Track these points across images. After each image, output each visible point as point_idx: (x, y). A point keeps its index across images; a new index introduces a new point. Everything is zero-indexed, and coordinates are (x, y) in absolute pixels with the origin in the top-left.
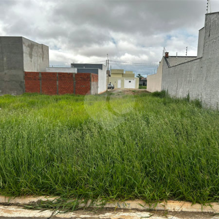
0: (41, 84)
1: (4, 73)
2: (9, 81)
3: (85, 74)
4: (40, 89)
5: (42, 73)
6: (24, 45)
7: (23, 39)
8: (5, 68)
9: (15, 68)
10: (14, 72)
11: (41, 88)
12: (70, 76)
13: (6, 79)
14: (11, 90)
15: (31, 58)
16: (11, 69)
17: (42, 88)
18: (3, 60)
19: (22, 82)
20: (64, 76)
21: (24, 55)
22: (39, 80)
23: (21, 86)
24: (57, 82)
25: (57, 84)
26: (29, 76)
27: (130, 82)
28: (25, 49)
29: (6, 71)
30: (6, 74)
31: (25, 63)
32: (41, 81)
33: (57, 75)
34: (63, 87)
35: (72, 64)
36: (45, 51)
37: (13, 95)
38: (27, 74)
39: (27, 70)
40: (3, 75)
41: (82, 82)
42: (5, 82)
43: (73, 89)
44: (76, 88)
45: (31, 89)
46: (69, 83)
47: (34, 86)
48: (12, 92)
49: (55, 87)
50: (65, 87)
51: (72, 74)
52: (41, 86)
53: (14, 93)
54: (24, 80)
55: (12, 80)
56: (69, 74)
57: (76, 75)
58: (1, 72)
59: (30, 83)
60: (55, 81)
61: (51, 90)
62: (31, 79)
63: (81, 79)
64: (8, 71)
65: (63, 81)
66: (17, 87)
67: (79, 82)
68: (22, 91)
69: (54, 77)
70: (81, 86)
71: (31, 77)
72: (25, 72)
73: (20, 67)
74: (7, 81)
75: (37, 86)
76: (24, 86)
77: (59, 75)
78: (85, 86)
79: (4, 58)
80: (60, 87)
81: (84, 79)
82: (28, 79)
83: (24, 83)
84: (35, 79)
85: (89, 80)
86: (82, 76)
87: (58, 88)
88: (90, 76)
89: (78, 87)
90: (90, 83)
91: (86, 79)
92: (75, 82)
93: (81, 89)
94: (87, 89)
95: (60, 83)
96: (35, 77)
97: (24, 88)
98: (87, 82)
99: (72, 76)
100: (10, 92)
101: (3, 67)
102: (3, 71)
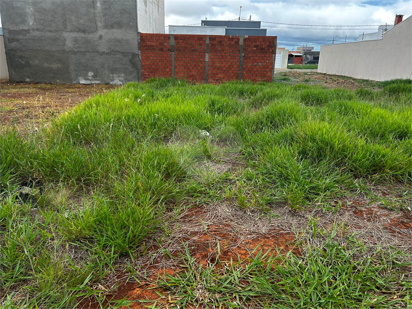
0: (173, 59)
1: (97, 36)
2: (108, 54)
3: (264, 38)
4: (171, 70)
5: (176, 37)
8: (99, 24)
9: (119, 25)
10: (117, 33)
11: (173, 68)
12: (233, 43)
13: (103, 48)
14: (114, 70)
15: (146, 4)
16: (112, 27)
17: (175, 67)
18: (94, 7)
19: (134, 55)
20: (220, 42)
22: (170, 50)
23: (134, 65)
24: (207, 56)
25: (207, 60)
26: (149, 43)
29: (102, 32)
30: (101, 37)
31: (139, 13)
32: (173, 53)
33: (208, 42)
34: (218, 65)
37: (117, 82)
38: (144, 38)
39: (142, 29)
40: (96, 39)
41: (256, 56)
42: (101, 55)
43: (237, 69)
44: (244, 69)
45: (154, 69)
46: (230, 57)
47: (160, 64)
48: (115, 75)
49: (201, 65)
50: (223, 65)
51: (238, 40)
52: (173, 63)
53: (119, 77)
54: (140, 52)
55: (115, 51)
56: (232, 39)
57: (245, 40)
58: (92, 32)
59: (151, 58)
60: (201, 54)
61: (194, 73)
62: (154, 49)
63: (255, 49)
64: (105, 31)
65: (218, 54)
66: (125, 64)
67: (250, 55)
68: (135, 74)
69: (201, 45)
70: (255, 64)
71: (153, 44)
72: (142, 35)
73: (131, 23)
74: (104, 52)
75: (166, 64)
76: (140, 64)
77: (210, 40)
78: (262, 65)
79: (97, 3)
80: (212, 66)
81: (262, 49)
82: (146, 50)
83: (140, 57)
84: (161, 50)
85: (271, 50)
86: (258, 43)
87: (207, 68)
88: (274, 43)
89: (247, 66)
90: (272, 57)
91: (266, 49)
92: (243, 54)
93: (255, 69)
94: (265, 71)
95: (213, 57)
96: (162, 44)
97: (139, 67)
98: (267, 55)
99: (237, 42)
100: (112, 75)
101: (96, 23)
102: (95, 31)
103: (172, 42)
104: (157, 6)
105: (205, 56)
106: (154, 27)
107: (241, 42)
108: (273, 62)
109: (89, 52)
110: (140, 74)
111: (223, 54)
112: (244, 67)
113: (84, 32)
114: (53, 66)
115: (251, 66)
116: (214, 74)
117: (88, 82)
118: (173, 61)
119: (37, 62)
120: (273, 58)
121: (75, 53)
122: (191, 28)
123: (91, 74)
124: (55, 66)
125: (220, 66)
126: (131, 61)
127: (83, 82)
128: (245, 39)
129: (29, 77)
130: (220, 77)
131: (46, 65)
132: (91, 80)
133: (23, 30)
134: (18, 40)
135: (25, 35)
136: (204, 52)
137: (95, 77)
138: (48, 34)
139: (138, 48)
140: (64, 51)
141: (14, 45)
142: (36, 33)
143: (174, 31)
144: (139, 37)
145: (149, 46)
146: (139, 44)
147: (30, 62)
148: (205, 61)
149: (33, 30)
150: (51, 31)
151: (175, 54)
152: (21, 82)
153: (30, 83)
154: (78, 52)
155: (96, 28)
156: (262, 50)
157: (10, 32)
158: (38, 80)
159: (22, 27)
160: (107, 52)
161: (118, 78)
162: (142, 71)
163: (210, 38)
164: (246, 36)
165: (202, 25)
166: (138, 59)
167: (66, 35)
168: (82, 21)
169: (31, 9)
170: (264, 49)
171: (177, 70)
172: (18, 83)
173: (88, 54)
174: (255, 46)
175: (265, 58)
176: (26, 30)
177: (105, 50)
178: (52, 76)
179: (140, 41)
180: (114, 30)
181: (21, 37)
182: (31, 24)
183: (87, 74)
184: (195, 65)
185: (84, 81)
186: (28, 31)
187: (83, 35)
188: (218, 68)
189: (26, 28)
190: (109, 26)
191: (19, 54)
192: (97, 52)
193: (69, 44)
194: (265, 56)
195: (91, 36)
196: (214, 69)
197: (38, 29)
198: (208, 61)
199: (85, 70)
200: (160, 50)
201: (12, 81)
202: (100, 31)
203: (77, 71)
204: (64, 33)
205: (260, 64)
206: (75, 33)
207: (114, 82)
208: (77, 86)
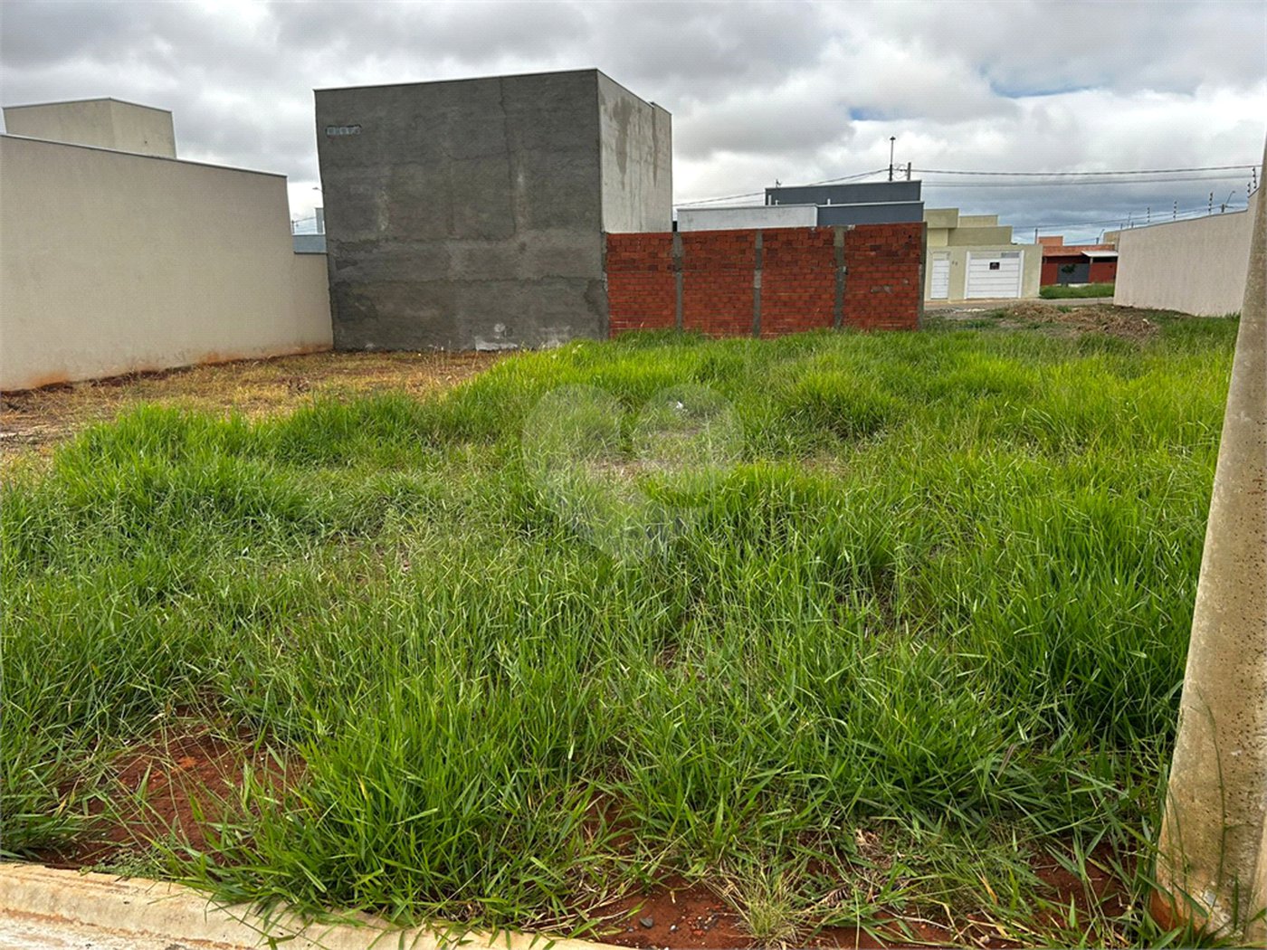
0: (678, 287)
1: (515, 245)
2: (538, 283)
3: (895, 229)
4: (674, 313)
5: (688, 238)
6: (602, 108)
7: (600, 80)
8: (521, 220)
9: (564, 220)
10: (559, 238)
11: (679, 307)
12: (818, 243)
13: (526, 271)
14: (548, 319)
15: (623, 169)
16: (548, 224)
17: (685, 305)
18: (512, 185)
19: (593, 283)
20: (788, 243)
21: (604, 154)
22: (672, 268)
23: (592, 304)
24: (758, 275)
25: (757, 285)
26: (625, 255)
27: (995, 266)
28: (608, 129)
29: (524, 237)
30: (523, 247)
31: (604, 190)
32: (679, 275)
33: (759, 244)
34: (784, 295)
36: (661, 136)
37: (555, 342)
38: (615, 244)
39: (613, 226)
40: (512, 252)
41: (877, 271)
42: (522, 286)
43: (832, 303)
44: (847, 302)
45: (636, 313)
46: (812, 276)
47: (649, 299)
48: (551, 329)
49: (743, 298)
50: (795, 296)
51: (832, 235)
52: (679, 297)
53: (558, 333)
54: (605, 275)
55: (553, 277)
56: (817, 234)
57: (848, 235)
58: (505, 238)
59: (631, 287)
60: (745, 272)
61: (727, 317)
62: (638, 268)
63: (873, 253)
64: (533, 233)
65: (784, 272)
66: (573, 305)
67: (861, 269)
68: (594, 325)
69: (743, 252)
70: (875, 289)
71: (636, 256)
72: (610, 238)
73: (587, 214)
74: (529, 279)
75: (662, 300)
76: (605, 301)
77: (764, 241)
78: (891, 290)
79: (517, 176)
80: (770, 298)
81: (891, 254)
82: (620, 270)
83: (606, 286)
84: (653, 268)
85: (913, 256)
86: (880, 241)
87: (758, 304)
88: (920, 238)
89: (855, 296)
90: (917, 270)
91: (899, 253)
92: (845, 268)
93: (874, 302)
94: (901, 305)
95: (771, 278)
96: (654, 255)
97: (604, 309)
98: (904, 267)
99: (830, 241)
100: (543, 329)
101: (514, 219)
102: (511, 236)
103: (678, 249)
104: (652, 167)
105: (753, 277)
106: (644, 214)
107: (839, 240)
108: (920, 281)
109: (497, 280)
110: (606, 324)
111: (796, 270)
112: (849, 296)
113: (488, 238)
114: (422, 314)
115: (865, 296)
116: (775, 317)
117: (493, 346)
118: (679, 291)
119: (390, 307)
120: (920, 273)
121: (468, 284)
122: (730, 212)
123: (499, 328)
124: (426, 314)
125: (790, 298)
126: (586, 296)
127: (482, 346)
128: (849, 232)
129: (372, 340)
130: (789, 323)
131: (409, 312)
132: (499, 342)
133: (366, 242)
134: (355, 263)
135: (371, 252)
136: (751, 268)
137: (507, 334)
138: (416, 246)
139: (601, 268)
140: (446, 281)
141: (347, 272)
142: (392, 247)
143: (690, 221)
144: (605, 243)
145: (625, 262)
146: (605, 257)
147: (377, 307)
148: (753, 289)
149: (387, 240)
150: (420, 241)
151: (684, 277)
152: (358, 351)
153: (374, 351)
154: (474, 281)
155: (515, 227)
157: (341, 246)
158: (392, 346)
159: (365, 235)
160: (536, 278)
161: (556, 336)
162: (608, 317)
163: (764, 236)
164: (851, 227)
165: (767, 203)
166: (601, 291)
167: (450, 246)
169: (386, 197)
170: (895, 254)
171: (687, 313)
172: (351, 351)
173: (494, 284)
174: (873, 248)
175: (897, 275)
176: (372, 242)
177: (531, 275)
178: (419, 334)
179: (605, 251)
180: (552, 231)
181: (361, 255)
182: (383, 227)
183: (491, 328)
184: (730, 298)
185: (485, 344)
186: (375, 243)
187: (485, 245)
188: (785, 304)
189: (373, 237)
190: (541, 223)
191: (356, 291)
192: (515, 279)
193: (457, 267)
194: (898, 271)
195: (502, 245)
196: (775, 305)
197: (395, 238)
198: (760, 289)
199: (487, 320)
200: (650, 268)
201: (339, 348)
202: (521, 236)
203: (471, 322)
204: (448, 242)
205: (887, 289)
206: (470, 241)
207: (549, 345)
208: (471, 354)
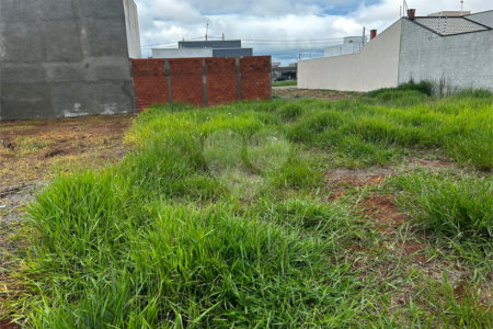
0: (169, 83)
1: (83, 64)
2: (97, 82)
3: (259, 59)
4: (167, 95)
5: (171, 61)
8: (85, 52)
9: (109, 52)
10: (107, 61)
11: (170, 92)
12: (229, 64)
13: (91, 77)
14: (103, 100)
15: (130, 29)
16: (100, 54)
17: (172, 92)
18: (79, 35)
19: (126, 82)
20: (217, 64)
21: (126, 21)
22: (165, 75)
23: (126, 92)
24: (204, 78)
25: (205, 82)
26: (141, 69)
29: (88, 60)
30: (87, 66)
31: (128, 38)
32: (169, 78)
33: (204, 64)
34: (216, 86)
35: (180, 43)
37: (108, 111)
38: (136, 64)
39: (132, 55)
40: (82, 68)
41: (253, 76)
42: (89, 85)
43: (236, 90)
44: (242, 89)
45: (149, 96)
46: (227, 78)
47: (155, 89)
48: (106, 105)
49: (199, 88)
50: (221, 87)
51: (234, 61)
52: (169, 88)
53: (110, 106)
54: (132, 78)
55: (105, 80)
56: (228, 60)
57: (241, 60)
58: (77, 61)
59: (146, 84)
60: (199, 77)
61: (192, 96)
62: (148, 75)
63: (251, 68)
64: (92, 58)
65: (215, 76)
66: (116, 93)
67: (247, 75)
68: (129, 102)
69: (197, 68)
70: (253, 83)
71: (147, 69)
72: (133, 61)
73: (121, 49)
74: (92, 81)
75: (162, 89)
76: (133, 91)
77: (206, 63)
78: (259, 84)
79: (81, 30)
80: (210, 88)
82: (140, 76)
83: (133, 83)
84: (156, 75)
85: (266, 69)
86: (253, 63)
87: (205, 90)
88: (269, 62)
89: (245, 86)
90: (268, 75)
91: (261, 68)
92: (240, 74)
93: (253, 89)
94: (263, 89)
95: (210, 79)
96: (156, 69)
98: (263, 74)
99: (234, 63)
100: (102, 105)
101: (81, 51)
102: (80, 60)
103: (167, 66)
105: (202, 78)
107: (237, 63)
108: (270, 80)
109: (74, 82)
110: (134, 101)
111: (220, 75)
112: (243, 87)
113: (67, 61)
114: (31, 100)
115: (249, 86)
116: (213, 96)
117: (75, 115)
118: (169, 85)
119: (11, 97)
121: (57, 84)
123: (77, 106)
124: (33, 100)
125: (219, 87)
126: (123, 89)
127: (68, 115)
130: (219, 99)
131: (23, 100)
132: (77, 112)
136: (202, 75)
137: (82, 109)
138: (25, 65)
139: (130, 75)
140: (44, 83)
142: (8, 65)
143: (158, 54)
144: (131, 63)
145: (142, 72)
146: (131, 70)
148: (203, 84)
149: (6, 61)
150: (27, 62)
151: (171, 79)
154: (61, 83)
155: (82, 55)
156: (257, 69)
158: (12, 118)
160: (96, 80)
161: (109, 108)
162: (135, 98)
163: (206, 61)
164: (242, 57)
165: (180, 47)
166: (131, 86)
167: (45, 65)
168: (64, 50)
169: (2, 39)
171: (174, 95)
173: (73, 84)
174: (251, 66)
175: (261, 77)
177: (93, 79)
178: (31, 111)
179: (131, 67)
180: (103, 58)
182: (2, 55)
183: (73, 106)
184: (193, 88)
185: (70, 114)
187: (66, 65)
188: (217, 90)
190: (97, 54)
192: (84, 81)
193: (50, 75)
194: (261, 75)
195: (76, 65)
196: (213, 91)
197: (11, 61)
198: (206, 84)
199: (70, 102)
200: (154, 75)
202: (86, 60)
203: (61, 103)
204: (43, 63)
205: (257, 83)
206: (57, 62)
207: (105, 113)
208: (62, 120)
